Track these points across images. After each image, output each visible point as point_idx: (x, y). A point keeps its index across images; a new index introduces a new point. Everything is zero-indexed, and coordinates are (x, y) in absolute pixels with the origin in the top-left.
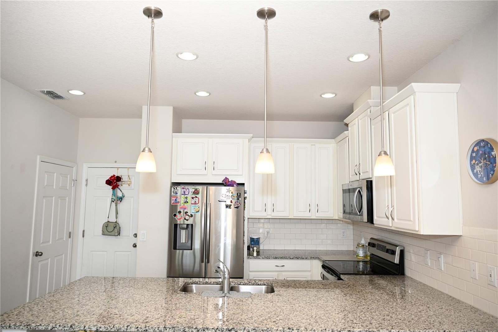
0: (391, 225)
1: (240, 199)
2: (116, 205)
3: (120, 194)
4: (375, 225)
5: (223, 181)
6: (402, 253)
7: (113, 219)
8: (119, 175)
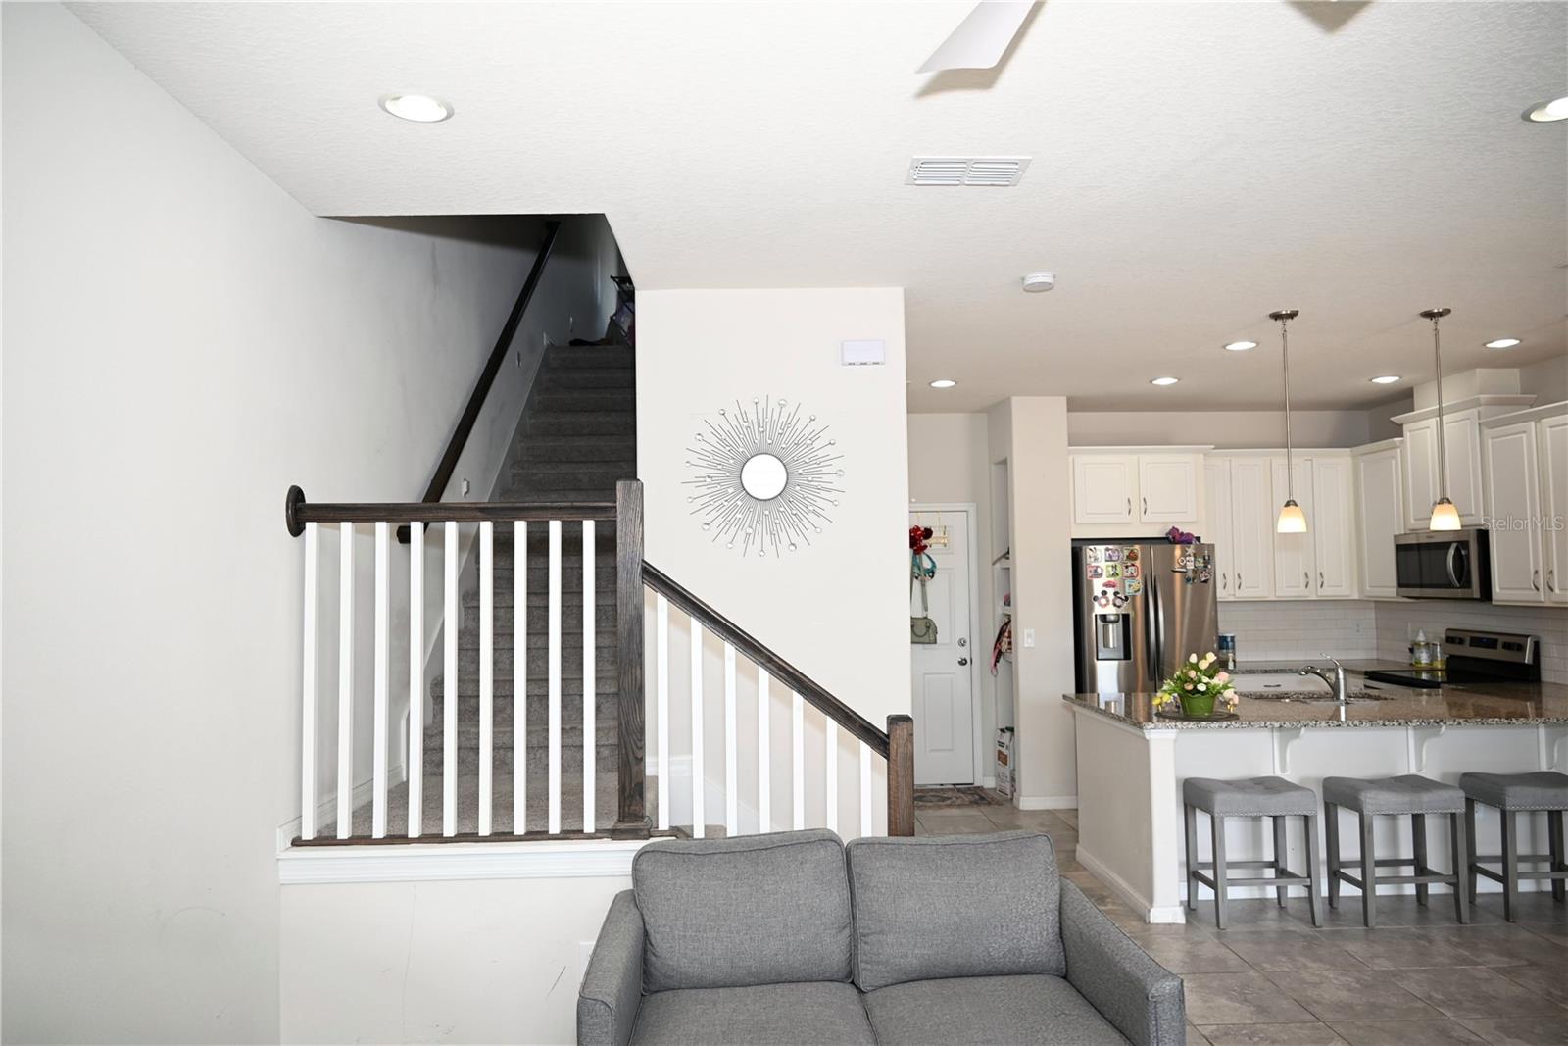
0: (1543, 600)
1: (1210, 566)
2: (923, 585)
3: (927, 564)
4: (1493, 603)
5: (1169, 533)
6: (1537, 646)
7: (920, 614)
8: (927, 526)
